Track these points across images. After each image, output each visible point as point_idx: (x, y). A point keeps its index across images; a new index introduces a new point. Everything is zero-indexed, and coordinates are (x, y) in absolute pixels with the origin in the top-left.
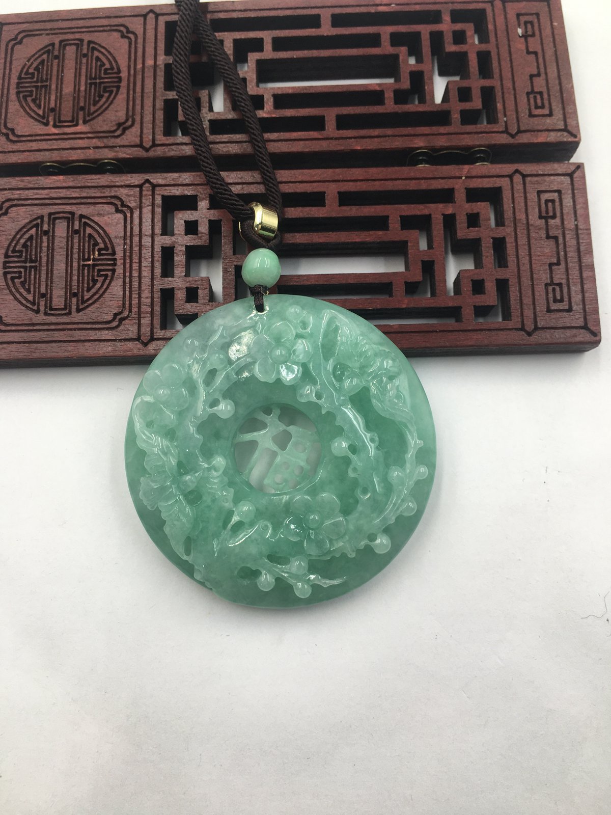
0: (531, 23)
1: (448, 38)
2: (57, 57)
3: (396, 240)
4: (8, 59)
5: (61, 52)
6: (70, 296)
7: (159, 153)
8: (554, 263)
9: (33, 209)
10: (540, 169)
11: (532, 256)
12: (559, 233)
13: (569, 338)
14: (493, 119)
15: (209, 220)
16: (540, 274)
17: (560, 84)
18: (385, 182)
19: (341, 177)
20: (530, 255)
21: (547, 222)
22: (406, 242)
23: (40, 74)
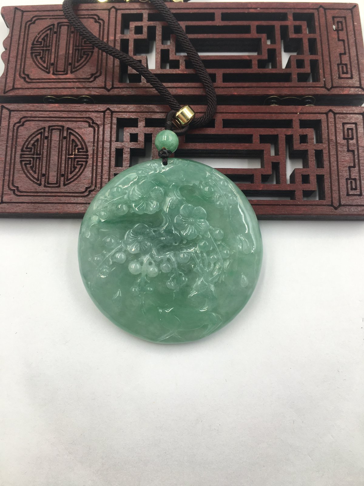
0: (341, 22)
1: (291, 30)
2: (55, 33)
3: (257, 149)
4: (27, 33)
5: (59, 30)
6: (60, 176)
7: (116, 92)
8: (352, 166)
9: (39, 123)
10: (345, 110)
11: (339, 161)
12: (355, 149)
13: (360, 211)
14: (316, 79)
15: (145, 134)
16: (343, 173)
17: (358, 59)
18: (251, 114)
19: (224, 110)
20: (337, 161)
21: (348, 142)
22: (263, 151)
23: (45, 42)
